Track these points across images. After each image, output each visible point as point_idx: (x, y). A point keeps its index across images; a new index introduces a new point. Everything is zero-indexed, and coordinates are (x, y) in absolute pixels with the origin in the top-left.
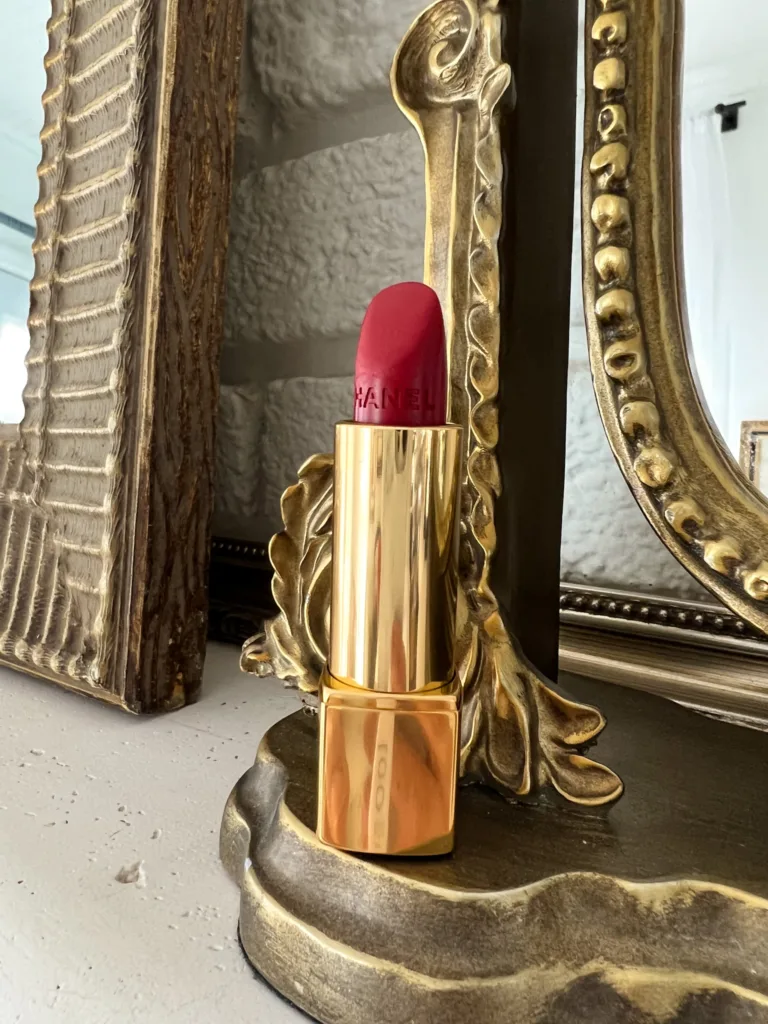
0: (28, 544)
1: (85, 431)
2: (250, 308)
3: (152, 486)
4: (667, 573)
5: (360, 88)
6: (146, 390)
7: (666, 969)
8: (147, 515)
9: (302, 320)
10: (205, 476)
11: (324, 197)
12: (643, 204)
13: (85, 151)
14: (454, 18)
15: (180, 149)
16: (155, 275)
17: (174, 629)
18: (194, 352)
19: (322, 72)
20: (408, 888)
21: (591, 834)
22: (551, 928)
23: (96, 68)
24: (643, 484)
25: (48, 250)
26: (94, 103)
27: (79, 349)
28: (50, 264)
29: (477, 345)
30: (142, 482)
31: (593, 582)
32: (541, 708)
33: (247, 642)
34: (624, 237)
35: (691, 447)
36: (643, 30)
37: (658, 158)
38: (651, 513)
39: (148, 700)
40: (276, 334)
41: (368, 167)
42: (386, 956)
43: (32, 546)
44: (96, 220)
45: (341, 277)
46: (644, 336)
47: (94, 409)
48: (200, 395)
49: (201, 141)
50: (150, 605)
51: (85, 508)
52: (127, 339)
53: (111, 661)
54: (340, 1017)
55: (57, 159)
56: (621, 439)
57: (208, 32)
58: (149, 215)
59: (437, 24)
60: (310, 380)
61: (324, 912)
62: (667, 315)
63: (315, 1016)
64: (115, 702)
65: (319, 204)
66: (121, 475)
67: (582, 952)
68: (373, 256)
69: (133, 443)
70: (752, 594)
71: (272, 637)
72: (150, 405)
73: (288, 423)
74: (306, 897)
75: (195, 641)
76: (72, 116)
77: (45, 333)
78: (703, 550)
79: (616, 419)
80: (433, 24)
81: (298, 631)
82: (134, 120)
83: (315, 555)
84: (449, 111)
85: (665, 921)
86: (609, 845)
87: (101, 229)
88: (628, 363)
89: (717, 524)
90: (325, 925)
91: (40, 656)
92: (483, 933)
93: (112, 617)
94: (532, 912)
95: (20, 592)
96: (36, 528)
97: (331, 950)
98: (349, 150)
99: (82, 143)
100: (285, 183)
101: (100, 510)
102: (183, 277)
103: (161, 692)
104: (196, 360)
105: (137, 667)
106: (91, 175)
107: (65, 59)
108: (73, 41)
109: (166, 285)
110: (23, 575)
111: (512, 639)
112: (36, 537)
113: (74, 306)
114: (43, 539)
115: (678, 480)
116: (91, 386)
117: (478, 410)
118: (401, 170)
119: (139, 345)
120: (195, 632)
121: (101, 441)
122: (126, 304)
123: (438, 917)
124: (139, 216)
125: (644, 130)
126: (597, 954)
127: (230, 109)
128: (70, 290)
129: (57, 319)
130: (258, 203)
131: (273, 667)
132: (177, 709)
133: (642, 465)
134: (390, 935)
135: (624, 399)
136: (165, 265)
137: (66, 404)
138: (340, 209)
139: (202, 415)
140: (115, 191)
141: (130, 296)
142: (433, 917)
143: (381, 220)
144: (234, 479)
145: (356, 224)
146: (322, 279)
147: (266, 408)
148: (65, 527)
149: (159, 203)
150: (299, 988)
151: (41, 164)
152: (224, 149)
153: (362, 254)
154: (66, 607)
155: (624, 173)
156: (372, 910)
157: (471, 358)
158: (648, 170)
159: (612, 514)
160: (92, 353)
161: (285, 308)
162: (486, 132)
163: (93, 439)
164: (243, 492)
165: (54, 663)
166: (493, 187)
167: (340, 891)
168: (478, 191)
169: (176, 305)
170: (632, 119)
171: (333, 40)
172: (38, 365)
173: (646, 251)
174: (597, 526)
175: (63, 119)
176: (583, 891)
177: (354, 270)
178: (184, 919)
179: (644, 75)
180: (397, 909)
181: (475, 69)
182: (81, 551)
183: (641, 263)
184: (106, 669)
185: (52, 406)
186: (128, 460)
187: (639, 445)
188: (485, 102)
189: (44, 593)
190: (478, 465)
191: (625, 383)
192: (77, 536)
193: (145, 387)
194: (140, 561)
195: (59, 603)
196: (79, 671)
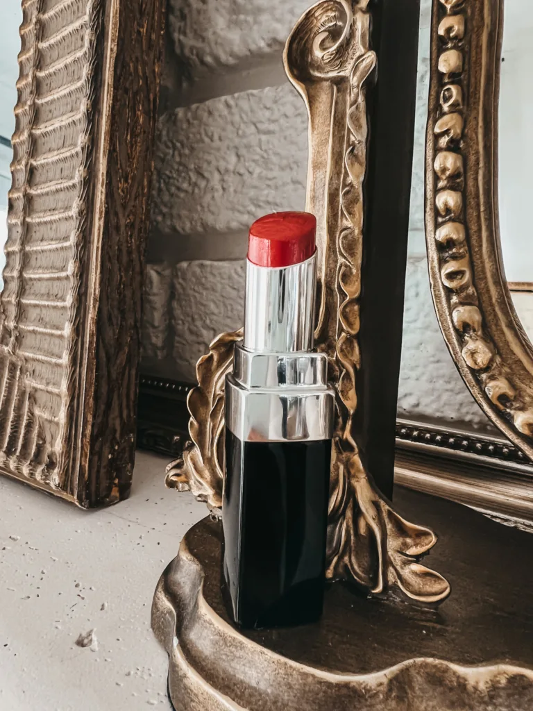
0: (7, 383)
1: (49, 303)
2: (165, 210)
3: (98, 345)
5: (248, 53)
6: (94, 276)
8: (95, 367)
9: (202, 219)
10: (135, 337)
11: (220, 131)
12: (472, 158)
13: (49, 98)
14: (333, 14)
15: (120, 100)
16: (102, 192)
17: (113, 447)
18: (127, 247)
19: (219, 41)
20: (298, 670)
21: (428, 625)
22: (403, 702)
23: (59, 38)
24: (468, 367)
25: (21, 169)
26: (56, 63)
27: (45, 243)
28: (23, 180)
29: (345, 258)
30: (91, 343)
31: (411, 415)
32: (389, 526)
33: (170, 465)
34: (458, 183)
35: (503, 339)
36: (476, 29)
37: (484, 124)
39: (93, 499)
40: (183, 229)
41: (252, 111)
43: (9, 383)
44: (58, 149)
45: (232, 189)
46: (471, 256)
47: (56, 288)
48: (132, 279)
49: (136, 94)
50: (96, 431)
51: (48, 359)
52: (80, 238)
53: (67, 471)
55: (29, 103)
56: (452, 332)
57: (142, 13)
58: (97, 148)
59: (319, 18)
60: (208, 263)
61: (235, 684)
62: (487, 240)
64: (70, 500)
65: (216, 137)
66: (76, 337)
68: (255, 175)
69: (85, 314)
71: (189, 465)
72: (97, 287)
73: (191, 292)
74: (221, 672)
75: (127, 455)
76: (40, 71)
77: (20, 229)
78: (513, 417)
79: (449, 318)
80: (316, 18)
81: (208, 461)
82: (88, 78)
83: (221, 406)
84: (326, 84)
85: (487, 697)
86: (440, 634)
87: (62, 156)
88: (459, 277)
89: (523, 398)
90: (236, 695)
91: (15, 464)
92: (355, 707)
93: (68, 440)
94: (390, 690)
96: (13, 367)
98: (238, 98)
99: (47, 92)
100: (191, 121)
101: (60, 361)
102: (121, 193)
103: (103, 493)
104: (130, 253)
105: (86, 475)
106: (54, 116)
107: (36, 29)
108: (41, 16)
109: (110, 200)
111: (367, 476)
112: (12, 377)
113: (41, 212)
114: (17, 379)
115: (495, 365)
116: (54, 271)
117: (345, 307)
118: (276, 115)
119: (90, 242)
120: (127, 449)
121: (62, 311)
122: (80, 213)
123: (321, 694)
124: (90, 148)
125: (474, 103)
127: (156, 70)
128: (38, 199)
129: (28, 220)
130: (171, 134)
131: (189, 486)
132: (114, 504)
133: (469, 352)
134: (285, 706)
135: (456, 303)
136: (109, 185)
137: (35, 282)
138: (231, 140)
139: (133, 293)
140: (72, 129)
141: (83, 206)
142: (318, 694)
143: (261, 149)
144: (151, 331)
145: (243, 151)
146: (217, 190)
147: (175, 281)
148: (34, 371)
149: (105, 139)
151: (17, 105)
152: (152, 99)
153: (247, 173)
154: (34, 430)
155: (460, 136)
156: (272, 685)
157: (340, 267)
158: (476, 134)
159: (425, 366)
160: (54, 245)
161: (190, 211)
162: (356, 101)
163: (55, 310)
164: (158, 340)
165: (25, 470)
166: (360, 142)
167: (247, 669)
168: (349, 145)
169: (116, 214)
170: (466, 95)
171: (228, 17)
172: (14, 253)
173: (473, 194)
174: (414, 374)
175: (33, 73)
176: (427, 673)
177: (240, 186)
178: (127, 678)
179: (475, 62)
180: (290, 687)
181: (348, 54)
182: (46, 390)
183: (470, 203)
184: (64, 476)
185: (25, 283)
186: (81, 326)
187: (466, 338)
188: (355, 78)
189: (18, 418)
190: (344, 347)
191: (457, 291)
192: (42, 378)
193: (94, 274)
194: (89, 399)
195: (29, 426)
196: (44, 477)
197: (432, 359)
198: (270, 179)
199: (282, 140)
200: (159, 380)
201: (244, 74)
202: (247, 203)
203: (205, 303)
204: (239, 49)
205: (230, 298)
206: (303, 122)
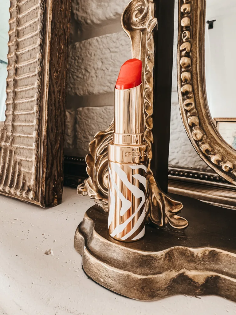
0: (8, 158)
1: (26, 124)
2: (72, 86)
3: (47, 141)
4: (196, 164)
5: (106, 19)
7: (202, 271)
8: (46, 149)
9: (88, 89)
10: (62, 137)
11: (94, 52)
12: (195, 59)
13: (23, 39)
14: (140, 3)
15: (54, 39)
16: (47, 77)
17: (54, 182)
18: (58, 100)
19: (94, 14)
20: (132, 252)
21: (180, 236)
22: (171, 261)
23: (27, 13)
24: (194, 139)
25: (12, 69)
26: (26, 23)
27: (23, 99)
28: (13, 73)
29: (147, 100)
30: (44, 139)
31: (175, 167)
32: (165, 202)
33: (79, 186)
34: (189, 69)
35: (207, 129)
36: (195, 9)
37: (199, 46)
38: (196, 148)
39: (47, 203)
40: (80, 94)
41: (108, 43)
42: (127, 270)
43: (10, 159)
44: (28, 60)
45: (100, 76)
46: (195, 98)
47: (29, 118)
48: (61, 113)
49: (60, 36)
50: (47, 175)
51: (26, 147)
52: (39, 96)
53: (36, 192)
54: (114, 287)
55: (14, 41)
56: (188, 127)
57: (62, 3)
58: (45, 59)
60: (90, 108)
61: (108, 259)
62: (201, 91)
63: (107, 287)
64: (37, 204)
65: (93, 55)
66: (38, 138)
67: (179, 267)
68: (110, 70)
69: (41, 128)
70: (224, 170)
71: (87, 184)
72: (46, 116)
73: (84, 120)
74: (103, 255)
75: (60, 186)
76: (19, 27)
77: (12, 94)
78: (211, 158)
79: (187, 121)
80: (134, 5)
81: (95, 182)
82: (40, 30)
83: (99, 161)
84: (138, 31)
85: (201, 258)
86: (185, 239)
87: (30, 63)
88: (190, 105)
89: (215, 151)
90: (109, 263)
91: (14, 191)
92: (153, 263)
93: (36, 180)
94: (166, 257)
95: (6, 172)
96: (11, 152)
97: (111, 269)
98: (102, 38)
99: (22, 36)
100: (82, 48)
101: (32, 148)
102: (55, 78)
103: (51, 201)
104: (59, 102)
105: (44, 194)
106: (26, 46)
107: (16, 9)
108: (19, 4)
109: (50, 80)
110: (7, 167)
111: (157, 183)
112: (11, 156)
113: (21, 86)
114: (13, 156)
115: (204, 138)
116: (28, 111)
117: (147, 119)
118: (118, 45)
119: (43, 98)
120: (60, 183)
121: (31, 127)
122: (39, 86)
123: (140, 259)
124: (42, 59)
125: (195, 38)
126: (183, 268)
127: (68, 26)
128: (20, 81)
129: (16, 90)
130: (74, 54)
131: (87, 193)
132: (55, 206)
133: (194, 134)
134: (127, 264)
135: (189, 116)
136: (50, 74)
137: (19, 116)
138: (99, 56)
139: (61, 119)
140: (34, 51)
141: (40, 84)
142: (139, 259)
143: (112, 59)
144: (67, 137)
145: (105, 61)
146: (94, 77)
147: (77, 116)
148: (20, 153)
149: (48, 55)
150: (102, 280)
151: (9, 42)
152: (66, 38)
153: (106, 70)
154: (21, 177)
155: (190, 51)
156: (122, 258)
157: (145, 104)
158: (196, 50)
159: (181, 147)
160: (27, 100)
161: (82, 86)
162: (150, 38)
163: (28, 127)
164: (70, 141)
165: (18, 193)
166: (151, 54)
167: (113, 253)
168: (147, 55)
169: (53, 86)
170: (192, 35)
171: (97, 3)
172: (10, 104)
173: (195, 73)
174: (176, 151)
175: (16, 28)
176: (179, 251)
177: (104, 75)
178: (66, 263)
179: (195, 22)
180: (129, 258)
181: (146, 19)
182: (26, 160)
183: (194, 77)
184: (35, 194)
185: (15, 116)
186: (40, 133)
187: (193, 129)
188: (149, 29)
189: (14, 173)
190: (147, 135)
191: (189, 111)
192: (24, 155)
193: (45, 111)
194: (44, 163)
195: (19, 175)
196: (26, 195)
197: (183, 144)
198: (116, 72)
199: (121, 55)
200: (71, 157)
201: (104, 27)
202: (107, 82)
203: (90, 125)
204: (102, 17)
205: (100, 122)
206: (129, 48)
